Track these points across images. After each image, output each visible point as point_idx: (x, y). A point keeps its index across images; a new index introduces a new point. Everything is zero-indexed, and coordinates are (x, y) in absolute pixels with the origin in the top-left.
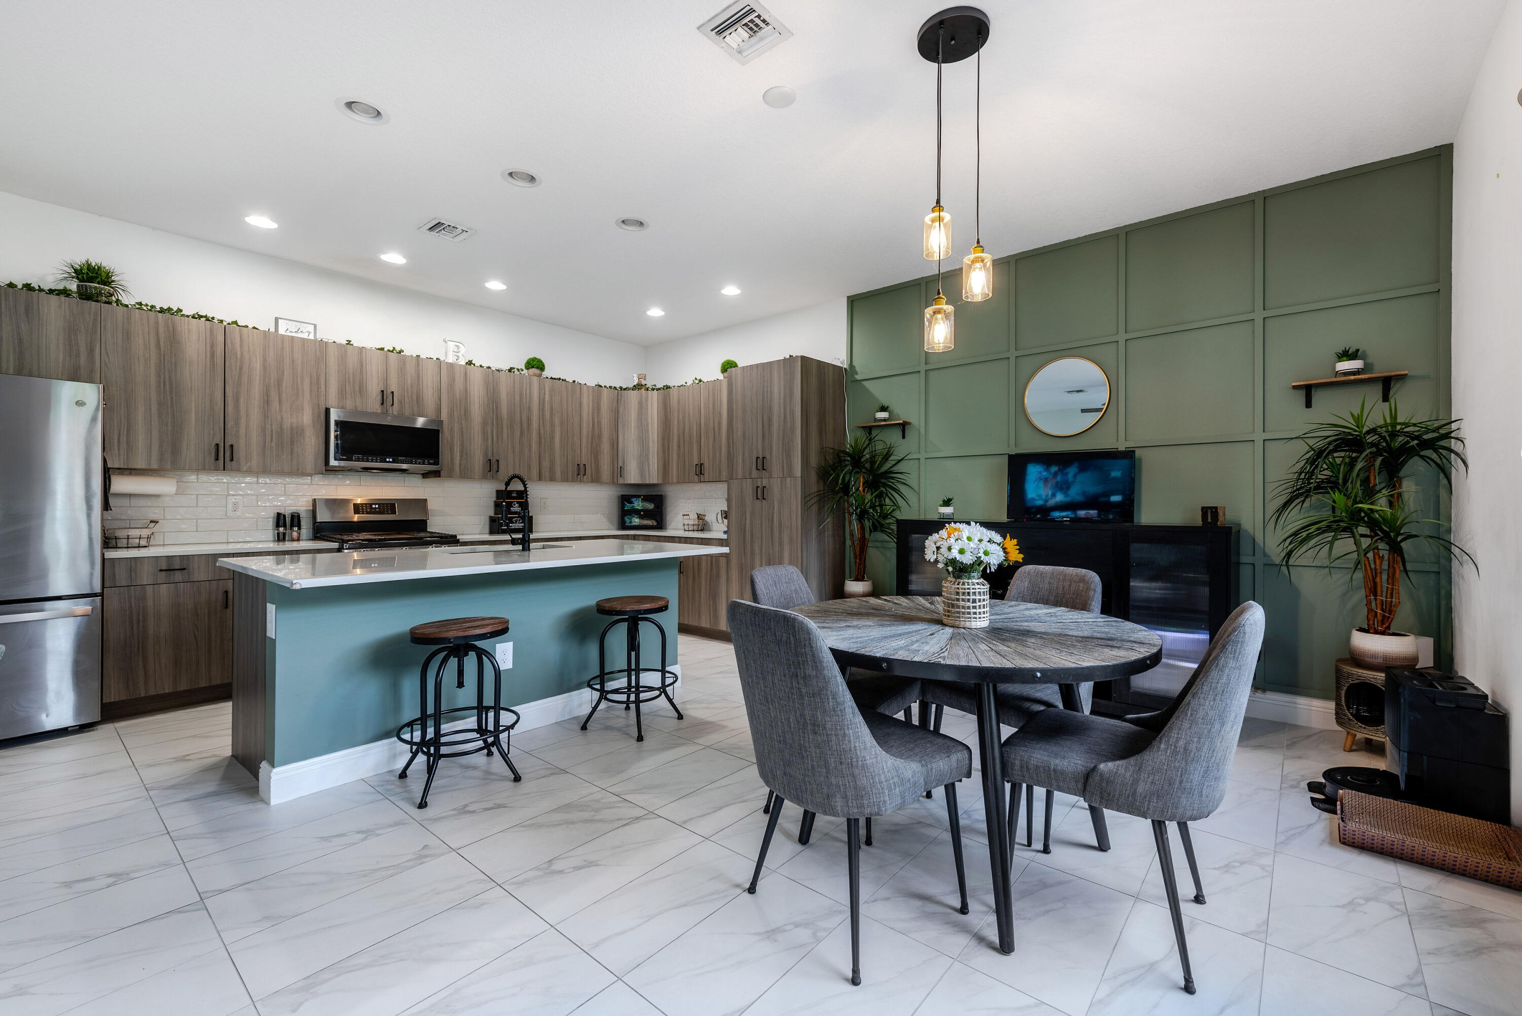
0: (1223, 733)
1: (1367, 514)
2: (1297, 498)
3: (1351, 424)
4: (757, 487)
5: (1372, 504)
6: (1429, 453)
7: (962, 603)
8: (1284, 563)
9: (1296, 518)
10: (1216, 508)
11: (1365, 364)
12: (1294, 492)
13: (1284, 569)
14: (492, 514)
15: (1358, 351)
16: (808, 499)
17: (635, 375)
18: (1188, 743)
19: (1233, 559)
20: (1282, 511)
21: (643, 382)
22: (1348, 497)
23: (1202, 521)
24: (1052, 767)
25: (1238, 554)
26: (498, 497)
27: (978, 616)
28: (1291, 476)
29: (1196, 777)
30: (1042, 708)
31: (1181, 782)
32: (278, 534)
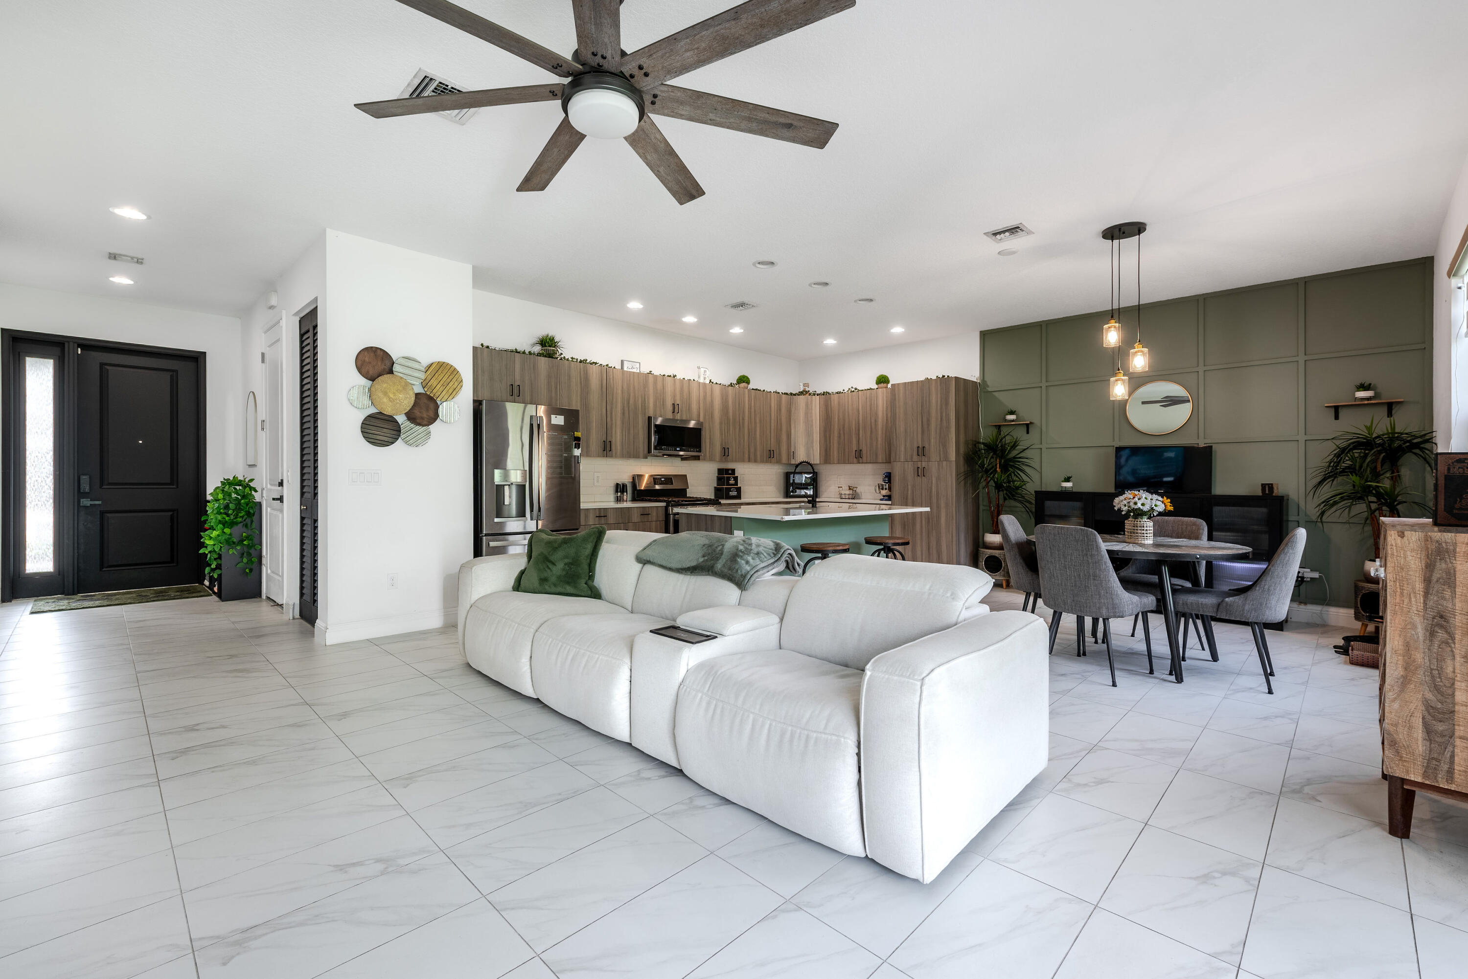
0: (1286, 582)
1: (1374, 489)
2: (1328, 479)
3: (1365, 433)
4: (918, 468)
5: (1377, 482)
6: (1417, 451)
7: (1140, 531)
8: (1319, 520)
9: (1327, 491)
10: (1272, 484)
11: (1375, 393)
12: (1326, 474)
13: (1320, 524)
14: (716, 486)
15: (1370, 384)
16: (959, 476)
17: (801, 384)
18: (1269, 587)
19: (1285, 518)
20: (1318, 486)
21: (807, 389)
22: (1361, 477)
23: (1262, 493)
24: (1200, 602)
25: (1287, 515)
26: (719, 474)
27: (1148, 538)
28: (1324, 464)
29: (1273, 602)
30: (1180, 587)
31: (1266, 604)
32: (617, 497)
